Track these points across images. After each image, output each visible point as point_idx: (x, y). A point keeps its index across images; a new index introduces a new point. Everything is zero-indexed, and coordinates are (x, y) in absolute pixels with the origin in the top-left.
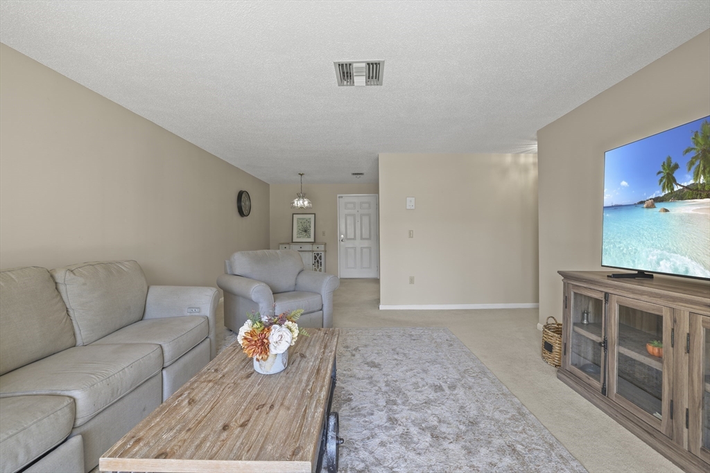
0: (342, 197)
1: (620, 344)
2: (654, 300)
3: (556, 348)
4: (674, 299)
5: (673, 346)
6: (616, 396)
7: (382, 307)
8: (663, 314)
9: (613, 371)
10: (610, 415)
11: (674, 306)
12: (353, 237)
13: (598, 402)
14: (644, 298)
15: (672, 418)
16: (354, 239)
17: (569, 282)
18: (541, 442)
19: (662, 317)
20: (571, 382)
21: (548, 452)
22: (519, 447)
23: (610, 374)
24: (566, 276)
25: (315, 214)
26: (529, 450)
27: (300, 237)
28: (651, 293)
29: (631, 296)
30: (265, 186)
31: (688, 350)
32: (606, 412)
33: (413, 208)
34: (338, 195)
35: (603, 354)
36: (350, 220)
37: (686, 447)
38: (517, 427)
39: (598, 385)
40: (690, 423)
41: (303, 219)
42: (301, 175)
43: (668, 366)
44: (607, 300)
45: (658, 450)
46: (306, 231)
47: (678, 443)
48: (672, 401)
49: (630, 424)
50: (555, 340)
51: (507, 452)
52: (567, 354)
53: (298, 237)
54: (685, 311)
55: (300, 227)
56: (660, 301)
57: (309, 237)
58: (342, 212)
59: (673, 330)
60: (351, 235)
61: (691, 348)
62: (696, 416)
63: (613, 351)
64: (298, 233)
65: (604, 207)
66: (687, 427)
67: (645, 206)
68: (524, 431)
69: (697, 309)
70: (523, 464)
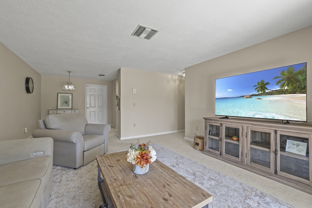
0: (88, 86)
1: (225, 139)
2: (237, 124)
3: (200, 144)
4: (243, 123)
5: (242, 136)
6: (225, 155)
7: (122, 139)
8: (240, 128)
9: (224, 147)
10: (223, 161)
11: (243, 125)
12: (94, 106)
13: (219, 158)
14: (234, 124)
15: (242, 156)
16: (95, 107)
17: (207, 121)
18: (216, 174)
19: (239, 129)
20: (209, 154)
21: (220, 176)
22: (212, 177)
23: (223, 148)
24: (205, 119)
25: (72, 94)
26: (215, 177)
27: (63, 106)
28: (237, 122)
29: (230, 124)
30: (39, 75)
31: (246, 137)
32: (222, 160)
33: (136, 93)
34: (86, 85)
35: (220, 142)
36: (92, 98)
37: (246, 163)
38: (206, 171)
39: (218, 153)
40: (247, 156)
41: (65, 96)
42: (69, 72)
43: (241, 143)
44: (221, 126)
45: (238, 167)
46: (66, 103)
47: (244, 163)
48: (242, 152)
49: (230, 162)
50: (199, 141)
51: (211, 180)
52: (207, 145)
53: (61, 106)
54: (245, 126)
55: (63, 101)
56: (239, 124)
57: (69, 106)
58: (88, 93)
59: (242, 132)
60: (93, 105)
61: (247, 136)
62: (249, 154)
63: (224, 141)
64: (61, 104)
65: (216, 98)
66: (246, 158)
67: (245, 97)
68: (209, 172)
69: (248, 125)
70: (217, 182)
